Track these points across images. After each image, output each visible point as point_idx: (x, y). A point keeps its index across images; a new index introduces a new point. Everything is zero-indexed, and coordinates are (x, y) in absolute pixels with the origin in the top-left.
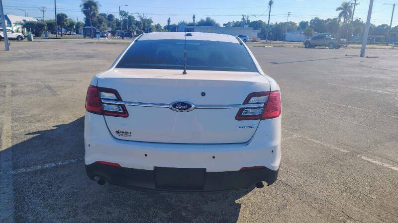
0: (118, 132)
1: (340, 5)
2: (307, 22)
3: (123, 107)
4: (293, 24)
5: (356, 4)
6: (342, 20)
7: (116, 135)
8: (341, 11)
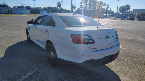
0: (93, 49)
1: (57, 3)
2: (46, 8)
3: (93, 40)
4: (41, 8)
5: (62, 3)
6: (58, 8)
7: (92, 50)
8: (57, 5)
